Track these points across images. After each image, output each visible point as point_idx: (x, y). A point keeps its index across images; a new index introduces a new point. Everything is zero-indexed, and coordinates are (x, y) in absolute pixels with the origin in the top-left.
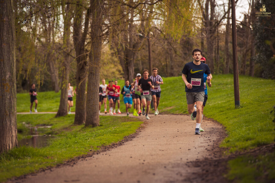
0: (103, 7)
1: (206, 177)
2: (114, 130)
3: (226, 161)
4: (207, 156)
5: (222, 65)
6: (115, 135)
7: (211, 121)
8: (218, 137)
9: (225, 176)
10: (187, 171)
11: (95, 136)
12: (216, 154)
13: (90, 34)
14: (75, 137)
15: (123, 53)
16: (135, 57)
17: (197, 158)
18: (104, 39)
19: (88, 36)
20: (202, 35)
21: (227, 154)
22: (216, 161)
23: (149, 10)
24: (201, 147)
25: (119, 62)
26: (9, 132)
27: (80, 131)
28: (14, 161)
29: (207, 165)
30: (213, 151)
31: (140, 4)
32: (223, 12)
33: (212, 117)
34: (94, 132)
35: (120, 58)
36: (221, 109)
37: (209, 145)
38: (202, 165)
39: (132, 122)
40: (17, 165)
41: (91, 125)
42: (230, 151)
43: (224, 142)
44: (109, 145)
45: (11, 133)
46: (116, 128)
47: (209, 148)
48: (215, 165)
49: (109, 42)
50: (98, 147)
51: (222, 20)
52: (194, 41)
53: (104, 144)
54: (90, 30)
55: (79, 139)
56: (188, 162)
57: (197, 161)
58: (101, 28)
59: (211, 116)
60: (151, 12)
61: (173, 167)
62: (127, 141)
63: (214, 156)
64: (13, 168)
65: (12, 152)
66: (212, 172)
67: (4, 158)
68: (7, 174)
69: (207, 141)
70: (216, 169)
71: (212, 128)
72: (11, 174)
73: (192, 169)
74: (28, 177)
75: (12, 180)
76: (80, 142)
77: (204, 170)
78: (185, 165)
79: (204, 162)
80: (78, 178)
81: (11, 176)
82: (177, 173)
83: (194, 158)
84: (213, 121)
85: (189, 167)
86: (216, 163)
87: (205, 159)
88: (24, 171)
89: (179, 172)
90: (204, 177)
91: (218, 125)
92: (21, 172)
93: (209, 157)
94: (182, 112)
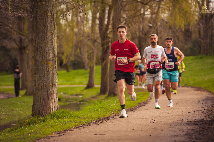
0: (121, 5)
1: (203, 132)
4: (203, 118)
6: (131, 102)
7: (206, 91)
8: (212, 104)
10: (187, 128)
11: (116, 102)
12: (210, 116)
13: (112, 25)
14: (101, 103)
15: (137, 40)
16: (146, 43)
17: (195, 119)
19: (110, 26)
20: (200, 25)
23: (157, 6)
24: (199, 110)
26: (52, 99)
27: (104, 99)
28: (56, 120)
29: (203, 123)
30: (207, 114)
31: (150, 1)
33: (207, 89)
34: (115, 100)
37: (204, 109)
40: (59, 123)
41: (113, 95)
44: (127, 109)
45: (53, 100)
47: (205, 112)
48: (209, 124)
50: (118, 111)
52: (193, 30)
54: (111, 22)
55: (104, 105)
56: (188, 122)
57: (195, 121)
58: (120, 20)
59: (207, 87)
60: (159, 8)
61: (176, 125)
62: (141, 106)
63: (208, 117)
64: (56, 125)
65: (55, 114)
66: (207, 128)
67: (48, 118)
68: (51, 129)
69: (203, 107)
70: (211, 126)
71: (207, 97)
72: (55, 129)
73: (191, 127)
74: (67, 132)
75: (55, 134)
76: (105, 107)
77: (201, 127)
78: (186, 124)
79: (201, 122)
80: (104, 133)
81: (55, 131)
82: (179, 129)
83: (193, 119)
84: (208, 91)
85: (189, 125)
86: (210, 122)
87: (201, 119)
88: (64, 127)
89: (181, 129)
90: (201, 133)
91: (212, 95)
92: (62, 128)
93: (205, 118)
94: (183, 85)
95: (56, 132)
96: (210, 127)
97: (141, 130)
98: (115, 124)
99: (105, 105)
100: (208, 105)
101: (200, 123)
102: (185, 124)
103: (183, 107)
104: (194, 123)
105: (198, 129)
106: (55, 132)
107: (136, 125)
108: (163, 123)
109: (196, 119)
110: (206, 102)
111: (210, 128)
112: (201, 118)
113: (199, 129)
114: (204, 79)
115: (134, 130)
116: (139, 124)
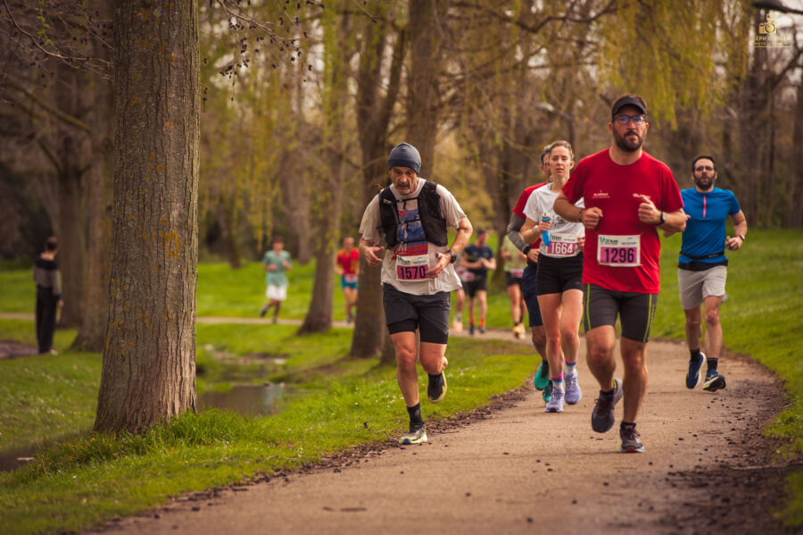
0: (444, 26)
1: (724, 515)
2: (465, 377)
3: (781, 474)
4: (726, 460)
5: (783, 203)
6: (464, 392)
7: (743, 361)
8: (761, 408)
9: (777, 515)
10: (667, 497)
12: (753, 455)
13: (404, 102)
14: (353, 390)
15: (495, 160)
16: (530, 172)
17: (697, 463)
18: (444, 115)
19: (398, 106)
20: (729, 113)
21: (784, 454)
22: (753, 473)
23: (575, 38)
24: (714, 432)
25: (482, 183)
26: (173, 370)
27: (366, 375)
28: (185, 449)
29: (725, 482)
30: (743, 445)
31: (550, 19)
32: (791, 47)
33: (746, 351)
35: (486, 171)
36: (775, 329)
37: (733, 430)
38: (712, 483)
39: (514, 357)
40: (193, 460)
42: (794, 447)
43: (779, 421)
44: (449, 418)
46: (469, 371)
47: (735, 437)
48: (749, 486)
49: (457, 125)
51: (788, 73)
52: (703, 131)
53: (435, 413)
54: (404, 90)
55: (365, 397)
56: (670, 474)
57: (698, 470)
58: (436, 84)
59: (745, 346)
60: (582, 44)
61: (627, 486)
62: (499, 409)
63: (747, 460)
64: (184, 469)
65: (181, 424)
66: (739, 502)
67: (158, 440)
68: (166, 483)
69: (728, 419)
70: (753, 495)
71: (744, 382)
72: (180, 484)
73: (683, 493)
74: (225, 494)
75: (179, 501)
76: (367, 406)
77: (717, 496)
78: (664, 481)
79: (719, 475)
80: (361, 503)
81: (179, 489)
82: (639, 501)
83: (689, 464)
84: (750, 362)
85: (674, 486)
86: (753, 479)
87: (721, 466)
88: (213, 478)
89: (645, 500)
90: (716, 517)
91: (762, 375)
92: (204, 481)
93: (734, 462)
94: (661, 334)
95: (184, 494)
96: (750, 498)
97: (499, 497)
98: (402, 473)
99: (368, 398)
100: (748, 414)
101: (714, 480)
102: (660, 481)
103: (655, 418)
104: (693, 480)
105: (706, 501)
106: (179, 494)
107: (478, 477)
108: (578, 474)
109: (702, 463)
110: (740, 401)
111: (752, 501)
112: (720, 459)
113: (709, 504)
114: (737, 313)
115: (470, 498)
116: (490, 474)
